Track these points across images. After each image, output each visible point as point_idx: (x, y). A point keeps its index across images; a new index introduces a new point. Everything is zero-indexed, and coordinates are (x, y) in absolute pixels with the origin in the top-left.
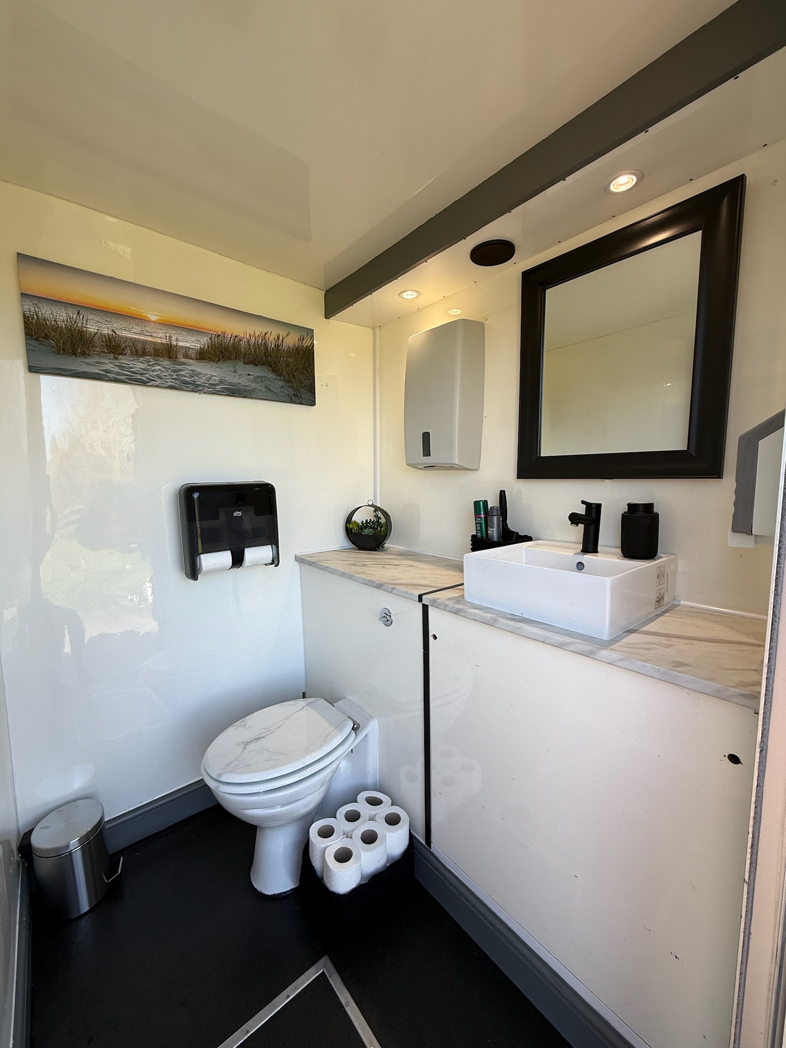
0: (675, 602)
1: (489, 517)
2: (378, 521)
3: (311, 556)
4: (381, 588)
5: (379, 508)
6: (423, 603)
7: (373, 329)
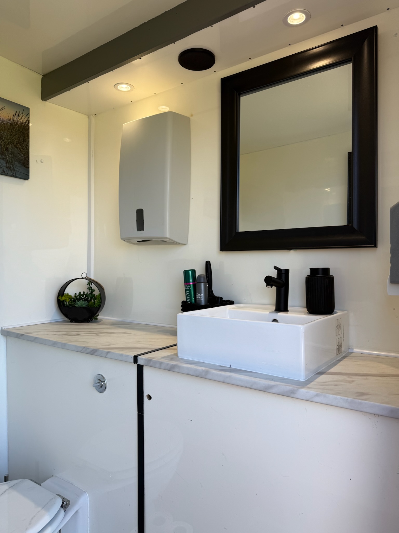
0: (350, 351)
1: (197, 284)
2: (92, 294)
3: (19, 328)
4: (96, 354)
5: (93, 281)
6: (138, 363)
7: (89, 116)
